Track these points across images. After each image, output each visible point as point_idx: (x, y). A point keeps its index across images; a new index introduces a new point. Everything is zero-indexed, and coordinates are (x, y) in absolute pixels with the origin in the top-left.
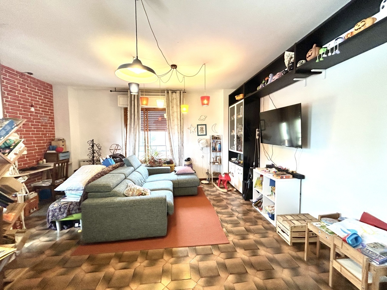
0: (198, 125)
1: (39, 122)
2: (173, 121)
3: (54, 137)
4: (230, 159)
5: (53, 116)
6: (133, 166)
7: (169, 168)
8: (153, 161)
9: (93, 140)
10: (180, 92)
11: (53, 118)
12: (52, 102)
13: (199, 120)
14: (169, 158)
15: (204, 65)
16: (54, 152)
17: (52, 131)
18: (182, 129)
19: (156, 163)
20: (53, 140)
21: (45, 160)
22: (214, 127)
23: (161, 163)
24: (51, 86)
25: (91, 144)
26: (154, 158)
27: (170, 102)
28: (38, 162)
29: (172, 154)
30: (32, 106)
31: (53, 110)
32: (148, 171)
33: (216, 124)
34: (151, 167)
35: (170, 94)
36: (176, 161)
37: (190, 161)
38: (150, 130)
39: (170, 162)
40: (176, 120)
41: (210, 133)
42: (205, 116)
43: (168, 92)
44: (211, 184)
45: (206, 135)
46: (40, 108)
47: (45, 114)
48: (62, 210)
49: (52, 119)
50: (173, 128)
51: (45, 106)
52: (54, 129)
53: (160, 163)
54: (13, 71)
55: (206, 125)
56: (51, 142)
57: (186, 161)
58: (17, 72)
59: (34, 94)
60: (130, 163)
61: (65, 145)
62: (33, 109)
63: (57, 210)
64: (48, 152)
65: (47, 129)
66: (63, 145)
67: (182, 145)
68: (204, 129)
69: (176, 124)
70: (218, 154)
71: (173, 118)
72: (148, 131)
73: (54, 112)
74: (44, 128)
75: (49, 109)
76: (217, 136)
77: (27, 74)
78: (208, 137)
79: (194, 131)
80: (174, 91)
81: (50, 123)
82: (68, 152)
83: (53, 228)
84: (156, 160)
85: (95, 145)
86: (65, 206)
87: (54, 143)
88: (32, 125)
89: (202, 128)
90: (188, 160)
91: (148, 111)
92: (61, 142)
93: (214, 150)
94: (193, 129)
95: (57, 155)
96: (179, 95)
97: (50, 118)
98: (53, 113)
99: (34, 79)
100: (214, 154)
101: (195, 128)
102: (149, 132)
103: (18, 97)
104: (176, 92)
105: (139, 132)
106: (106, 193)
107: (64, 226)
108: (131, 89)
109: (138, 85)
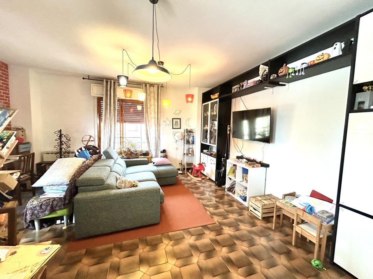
0: (173, 119)
3: (10, 125)
4: (202, 151)
6: (114, 158)
7: (146, 159)
8: (129, 153)
9: (61, 130)
10: (158, 87)
12: (8, 85)
13: (175, 114)
14: (145, 149)
15: (189, 66)
18: (159, 122)
19: (132, 155)
20: (9, 129)
22: (188, 122)
23: (138, 155)
25: (59, 135)
26: (131, 150)
27: (148, 95)
29: (149, 146)
31: (8, 94)
32: (126, 163)
33: (189, 119)
34: (128, 158)
35: (148, 87)
36: (153, 153)
37: (165, 152)
38: (125, 122)
39: (146, 154)
40: (153, 113)
41: (184, 127)
42: (179, 111)
43: (146, 85)
44: (185, 173)
45: (180, 128)
48: (43, 207)
49: (8, 104)
50: (150, 120)
55: (180, 119)
57: (161, 152)
60: (110, 155)
61: (25, 135)
63: (38, 208)
66: (22, 135)
67: (159, 138)
68: (179, 123)
69: (153, 117)
70: (191, 146)
71: (150, 111)
72: (124, 122)
73: (10, 96)
76: (191, 130)
78: (182, 130)
79: (169, 124)
80: (152, 85)
82: (29, 143)
83: (31, 227)
84: (133, 151)
85: (63, 136)
86: (47, 203)
89: (176, 122)
90: (164, 151)
91: (124, 102)
92: (20, 131)
93: (188, 142)
94: (168, 122)
96: (157, 89)
97: (5, 103)
98: (8, 97)
100: (187, 146)
101: (170, 121)
102: (124, 124)
104: (154, 86)
105: (115, 123)
106: (99, 186)
107: (44, 225)
108: (120, 81)
109: (127, 78)
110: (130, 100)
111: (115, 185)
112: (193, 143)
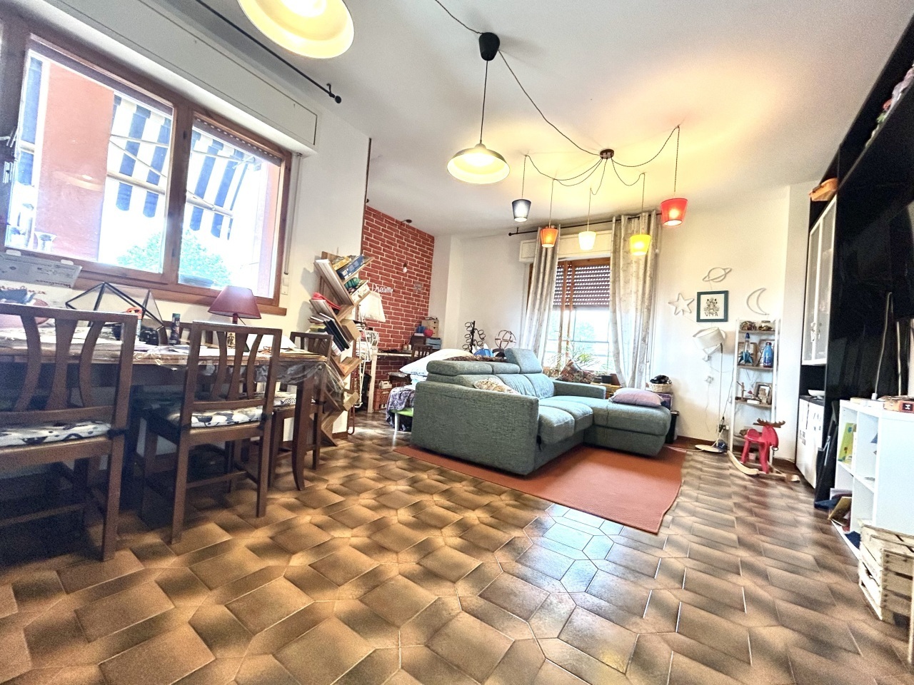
0: (699, 294)
1: (411, 290)
2: (627, 282)
3: (426, 314)
4: (803, 393)
5: (430, 282)
7: (604, 388)
8: (569, 369)
11: (429, 286)
12: (431, 262)
13: (707, 279)
14: (610, 371)
15: (678, 129)
16: (422, 335)
17: (425, 306)
18: (646, 302)
19: (575, 374)
20: (424, 319)
21: (410, 346)
22: (755, 300)
23: (588, 376)
24: (432, 238)
25: (471, 329)
26: (574, 364)
27: (622, 241)
28: (402, 346)
29: (617, 361)
30: (405, 266)
31: (430, 274)
32: (555, 385)
33: (764, 290)
34: (563, 380)
35: (623, 223)
36: (625, 377)
37: (665, 383)
39: (611, 380)
40: (633, 280)
41: (740, 315)
42: (724, 269)
43: (619, 220)
44: (727, 456)
45: (725, 319)
46: (415, 270)
47: (420, 280)
49: (428, 287)
50: (624, 298)
51: (421, 268)
52: (428, 303)
53: (585, 377)
54: (393, 219)
55: (726, 293)
56: (421, 322)
57: (653, 381)
58: (397, 221)
59: (411, 251)
60: (514, 358)
61: (437, 328)
62: (405, 270)
64: (416, 334)
65: (419, 301)
66: (435, 328)
67: (644, 340)
68: (721, 305)
69: (634, 290)
70: (766, 378)
71: (626, 276)
72: (573, 308)
73: (432, 277)
74: (416, 300)
75: (426, 273)
76: (763, 325)
77: (405, 222)
78: (732, 327)
79: (687, 309)
80: (633, 216)
81: (425, 294)
82: (439, 339)
84: (577, 367)
85: (476, 331)
87: (424, 324)
88: (404, 293)
90: (661, 380)
91: (576, 267)
92: (432, 323)
93: (748, 361)
94: (683, 304)
95: (424, 339)
96: (647, 221)
97: (425, 285)
98: (430, 278)
99: (414, 229)
100: (749, 378)
101: (689, 301)
102: (573, 312)
103: (393, 253)
104: (639, 217)
106: (449, 377)
108: (516, 211)
109: (528, 203)
110: (589, 260)
111: (472, 383)
112: (770, 365)
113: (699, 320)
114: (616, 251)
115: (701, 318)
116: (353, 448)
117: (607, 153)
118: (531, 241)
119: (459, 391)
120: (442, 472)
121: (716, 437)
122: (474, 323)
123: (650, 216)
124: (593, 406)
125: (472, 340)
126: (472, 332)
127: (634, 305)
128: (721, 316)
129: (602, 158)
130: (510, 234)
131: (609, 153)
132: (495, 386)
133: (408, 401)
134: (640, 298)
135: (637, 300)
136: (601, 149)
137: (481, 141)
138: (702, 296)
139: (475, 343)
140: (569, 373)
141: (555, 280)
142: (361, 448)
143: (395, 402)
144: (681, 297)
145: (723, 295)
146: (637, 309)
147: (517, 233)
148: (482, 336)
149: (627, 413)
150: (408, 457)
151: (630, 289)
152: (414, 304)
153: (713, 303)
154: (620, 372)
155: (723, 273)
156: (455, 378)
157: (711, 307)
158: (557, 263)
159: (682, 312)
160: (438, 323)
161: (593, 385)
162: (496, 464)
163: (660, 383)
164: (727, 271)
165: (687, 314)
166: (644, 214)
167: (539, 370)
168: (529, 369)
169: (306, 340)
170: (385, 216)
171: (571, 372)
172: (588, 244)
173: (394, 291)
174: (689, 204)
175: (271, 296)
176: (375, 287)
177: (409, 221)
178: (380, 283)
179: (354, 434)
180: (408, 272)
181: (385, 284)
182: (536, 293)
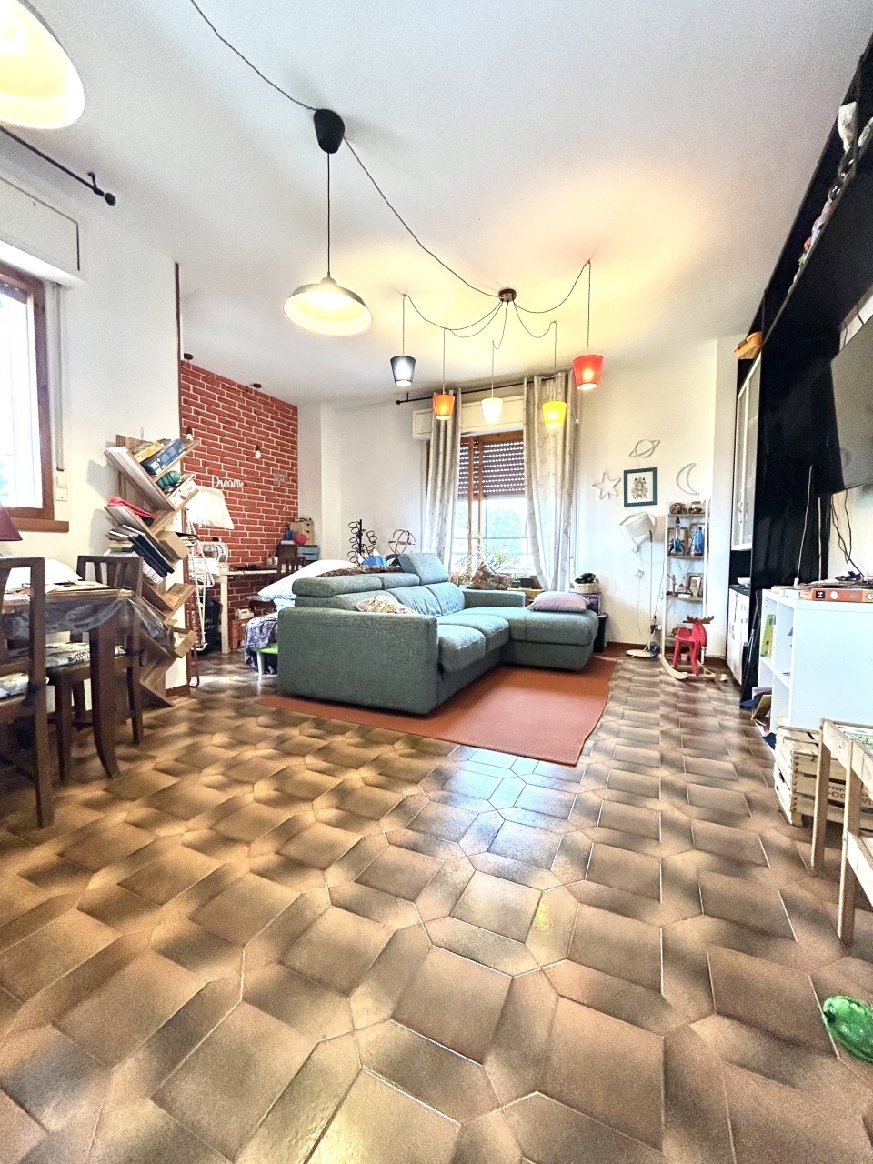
0: (626, 473)
1: (272, 483)
2: (543, 462)
3: (296, 514)
4: (733, 582)
5: (296, 470)
6: (420, 573)
7: (523, 594)
9: (360, 520)
11: (296, 476)
12: (295, 443)
13: (633, 455)
14: (529, 573)
15: (588, 265)
16: (291, 542)
17: (293, 503)
18: (567, 485)
19: (489, 580)
20: (293, 520)
21: (276, 559)
22: (685, 476)
23: (504, 581)
24: (295, 409)
25: (356, 530)
26: (487, 567)
27: (536, 409)
28: (265, 559)
29: (536, 559)
30: (257, 449)
31: (296, 459)
32: (465, 597)
33: (693, 465)
34: (474, 587)
35: (536, 385)
39: (530, 583)
40: (551, 459)
41: (669, 496)
42: (652, 442)
43: (530, 382)
44: (659, 660)
45: (655, 502)
46: (273, 454)
47: (282, 467)
49: (294, 477)
50: (541, 482)
51: (282, 450)
52: (296, 498)
53: (501, 582)
54: (233, 384)
55: (654, 470)
56: (288, 526)
57: (578, 581)
58: (240, 386)
59: (265, 427)
61: (313, 532)
62: (258, 455)
64: (283, 542)
65: (284, 496)
66: (308, 532)
68: (649, 485)
69: (552, 471)
72: (481, 497)
74: (279, 496)
75: (289, 457)
76: (694, 506)
77: (253, 388)
78: (661, 511)
79: (613, 491)
80: (547, 377)
81: (291, 486)
82: (316, 546)
85: (364, 533)
87: (293, 527)
88: (259, 487)
90: (587, 578)
92: (303, 525)
94: (608, 486)
95: (294, 548)
96: (563, 383)
97: (290, 475)
98: (296, 465)
99: (267, 397)
100: (680, 568)
101: (617, 481)
103: (238, 432)
104: (554, 379)
106: (323, 599)
108: (397, 372)
109: (411, 360)
110: (498, 434)
111: (353, 604)
112: (700, 554)
113: (626, 504)
114: (529, 421)
115: (629, 501)
116: (197, 706)
117: (508, 294)
118: (425, 411)
119: (334, 616)
120: (318, 724)
121: (647, 639)
122: (360, 523)
123: (567, 376)
124: (509, 618)
125: (360, 545)
126: (359, 535)
127: (553, 490)
128: (650, 498)
129: (502, 300)
130: (398, 402)
131: (510, 295)
132: (383, 605)
133: (273, 634)
134: (559, 480)
135: (556, 481)
136: (499, 288)
137: (329, 273)
138: (629, 475)
139: (364, 548)
140: (481, 578)
141: (458, 461)
142: (210, 704)
143: (256, 637)
144: (606, 477)
145: (651, 473)
146: (556, 494)
147: (407, 401)
148: (372, 539)
149: (547, 623)
150: (274, 709)
151: (548, 467)
152: (276, 501)
153: (641, 482)
154: (541, 573)
155: (651, 446)
156: (330, 600)
157: (640, 488)
158: (459, 440)
159: (607, 497)
160: (313, 523)
161: (511, 591)
162: (390, 705)
163: (586, 582)
164: (655, 443)
165: (613, 497)
166: (560, 374)
167: (445, 578)
168: (431, 579)
169: (103, 566)
170: (219, 378)
171: (484, 577)
172: (492, 415)
173: (245, 485)
174: (604, 362)
175: (39, 505)
176: (216, 480)
177: (258, 386)
178: (224, 474)
179: (199, 686)
180: (262, 457)
181: (230, 475)
182: (436, 480)
